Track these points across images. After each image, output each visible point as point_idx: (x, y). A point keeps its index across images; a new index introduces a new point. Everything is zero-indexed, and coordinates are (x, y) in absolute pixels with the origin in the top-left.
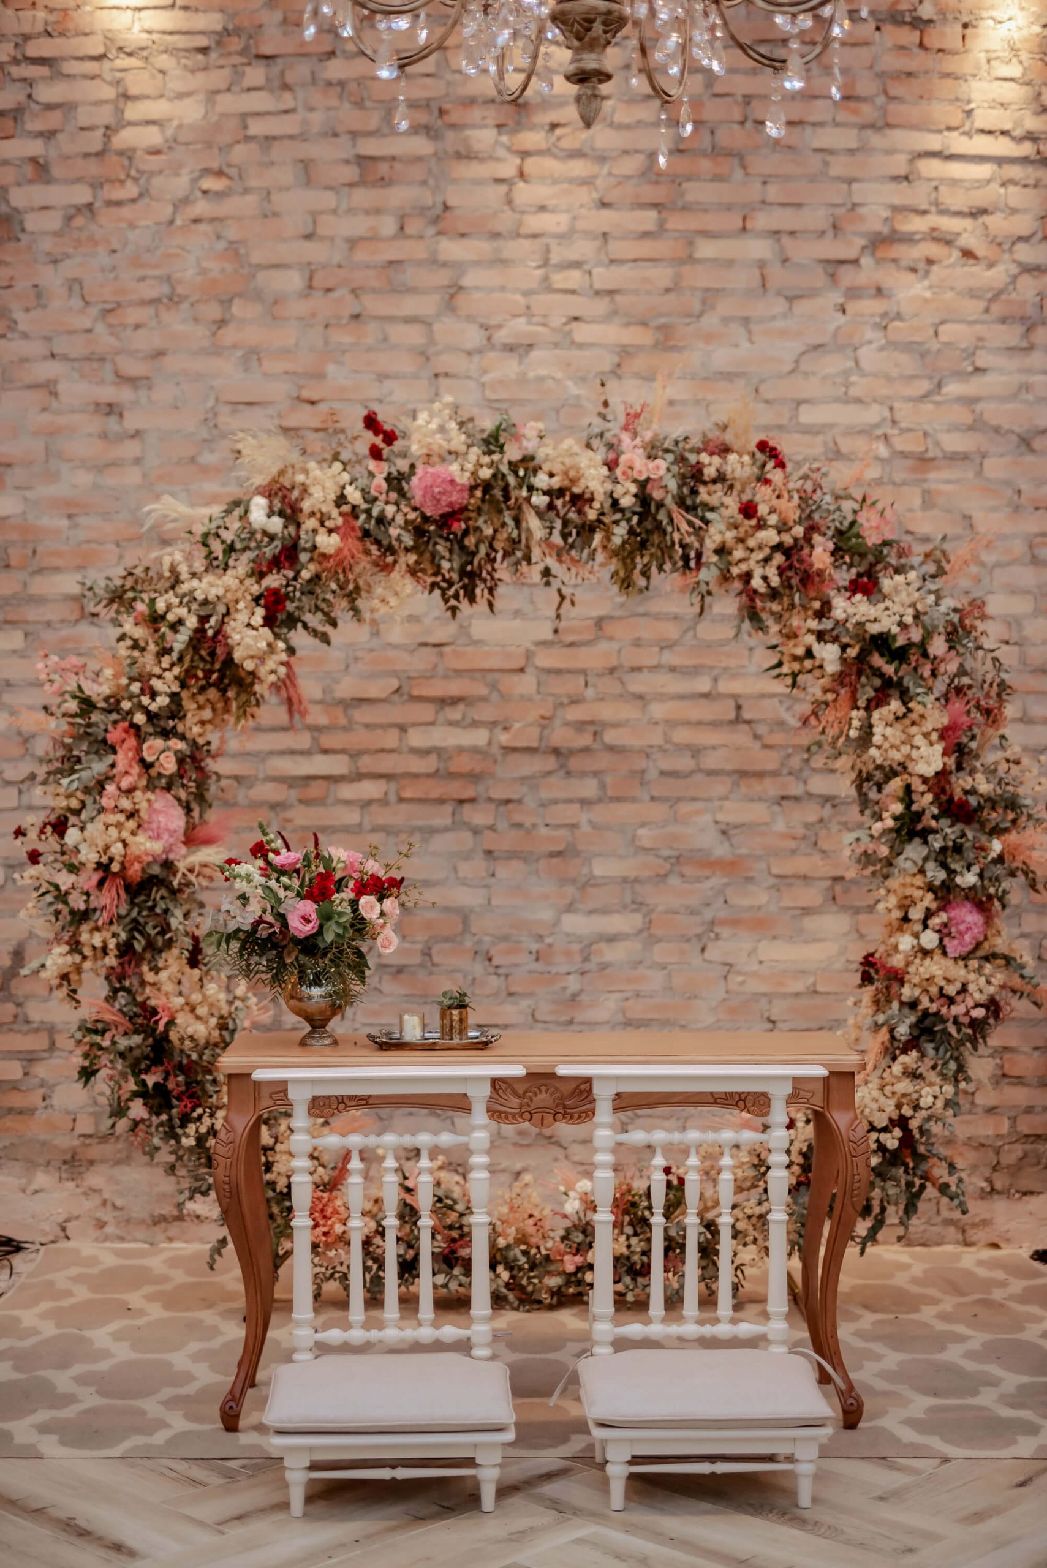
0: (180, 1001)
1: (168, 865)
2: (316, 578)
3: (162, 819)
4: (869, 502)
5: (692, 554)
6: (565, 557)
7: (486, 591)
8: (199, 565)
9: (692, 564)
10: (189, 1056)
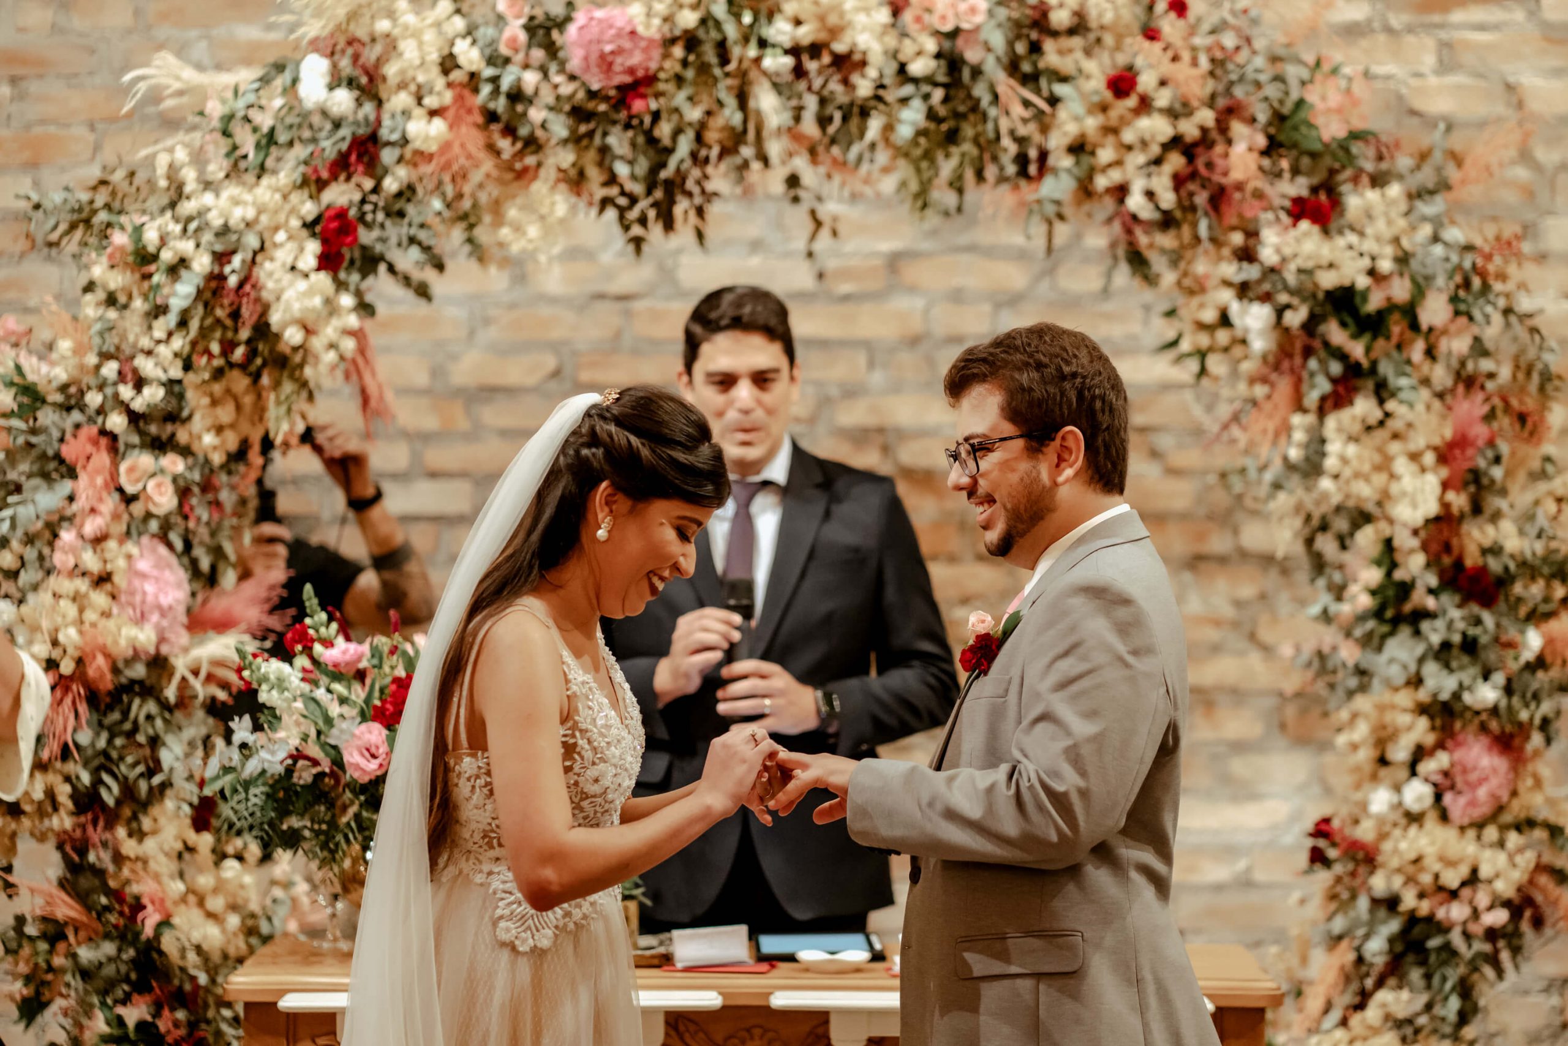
0: (179, 887)
1: (159, 663)
2: (407, 192)
3: (149, 588)
4: (1326, 67)
5: (1033, 153)
6: (822, 155)
7: (692, 214)
8: (217, 168)
9: (1033, 169)
10: (193, 979)
